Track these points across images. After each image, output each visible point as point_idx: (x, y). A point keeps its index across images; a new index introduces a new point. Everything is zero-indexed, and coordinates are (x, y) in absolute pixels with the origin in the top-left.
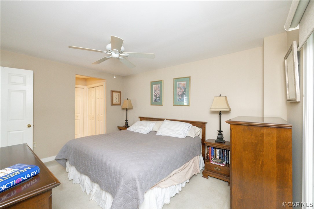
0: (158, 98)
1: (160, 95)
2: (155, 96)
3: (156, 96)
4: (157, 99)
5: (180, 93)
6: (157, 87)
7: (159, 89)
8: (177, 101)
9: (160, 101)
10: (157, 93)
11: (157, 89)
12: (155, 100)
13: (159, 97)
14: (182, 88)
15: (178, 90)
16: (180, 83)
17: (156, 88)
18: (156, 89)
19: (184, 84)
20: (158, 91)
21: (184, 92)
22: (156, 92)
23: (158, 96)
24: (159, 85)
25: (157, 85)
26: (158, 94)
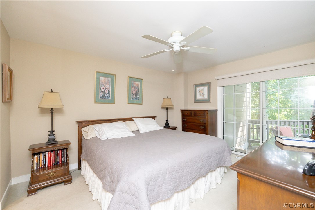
0: (108, 95)
1: (110, 91)
2: (102, 91)
3: (104, 92)
4: (106, 95)
5: (134, 92)
6: (107, 81)
7: (108, 84)
8: (131, 99)
9: (110, 99)
10: (106, 88)
11: (105, 83)
12: (103, 97)
13: (109, 93)
14: (136, 88)
15: (133, 89)
16: (134, 82)
17: (105, 81)
18: (103, 82)
19: (138, 85)
20: (107, 86)
21: (138, 92)
22: (103, 87)
23: (107, 92)
24: (110, 79)
25: (107, 79)
26: (107, 90)
